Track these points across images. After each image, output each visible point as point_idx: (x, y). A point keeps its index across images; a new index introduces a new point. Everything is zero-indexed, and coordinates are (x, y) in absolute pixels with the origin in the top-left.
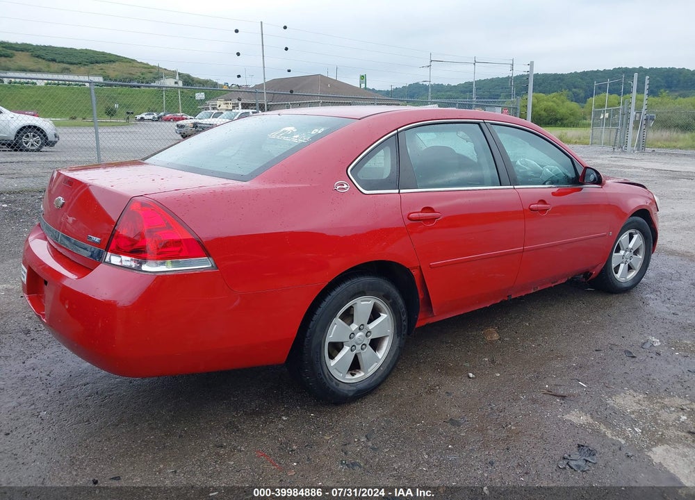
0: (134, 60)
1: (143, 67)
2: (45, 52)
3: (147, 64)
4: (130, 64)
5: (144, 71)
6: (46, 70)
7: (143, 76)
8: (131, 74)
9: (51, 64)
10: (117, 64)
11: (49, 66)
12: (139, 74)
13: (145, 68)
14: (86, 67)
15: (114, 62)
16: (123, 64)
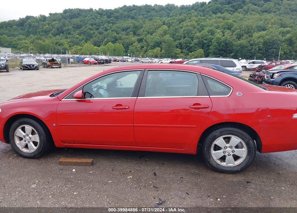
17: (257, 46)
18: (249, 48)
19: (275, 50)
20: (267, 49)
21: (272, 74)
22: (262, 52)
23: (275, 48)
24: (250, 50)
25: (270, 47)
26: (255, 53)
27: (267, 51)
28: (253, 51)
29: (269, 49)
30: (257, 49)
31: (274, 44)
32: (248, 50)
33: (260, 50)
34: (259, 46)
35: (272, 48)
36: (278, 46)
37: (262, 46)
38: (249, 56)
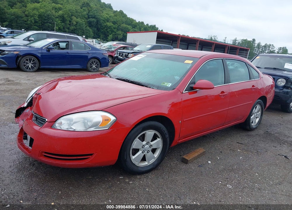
17: (32, 18)
18: (25, 19)
19: (50, 25)
20: (42, 23)
21: (127, 54)
22: (38, 25)
23: (50, 23)
24: (25, 21)
25: (46, 21)
26: (31, 25)
27: (43, 24)
28: (29, 22)
29: (45, 23)
30: (33, 21)
31: (49, 18)
32: (23, 21)
33: (36, 22)
34: (34, 19)
35: (47, 22)
36: (53, 21)
37: (37, 18)
38: (25, 27)
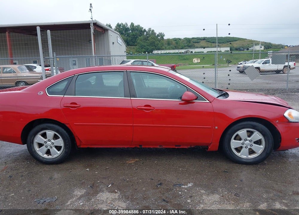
0: (246, 39)
1: (249, 42)
2: (211, 40)
3: (251, 40)
4: (244, 41)
5: (249, 43)
6: (211, 46)
7: (248, 45)
8: (243, 45)
9: (212, 44)
10: (238, 41)
11: (211, 45)
12: (247, 45)
13: (250, 42)
14: (225, 44)
15: (237, 41)
16: (241, 41)
